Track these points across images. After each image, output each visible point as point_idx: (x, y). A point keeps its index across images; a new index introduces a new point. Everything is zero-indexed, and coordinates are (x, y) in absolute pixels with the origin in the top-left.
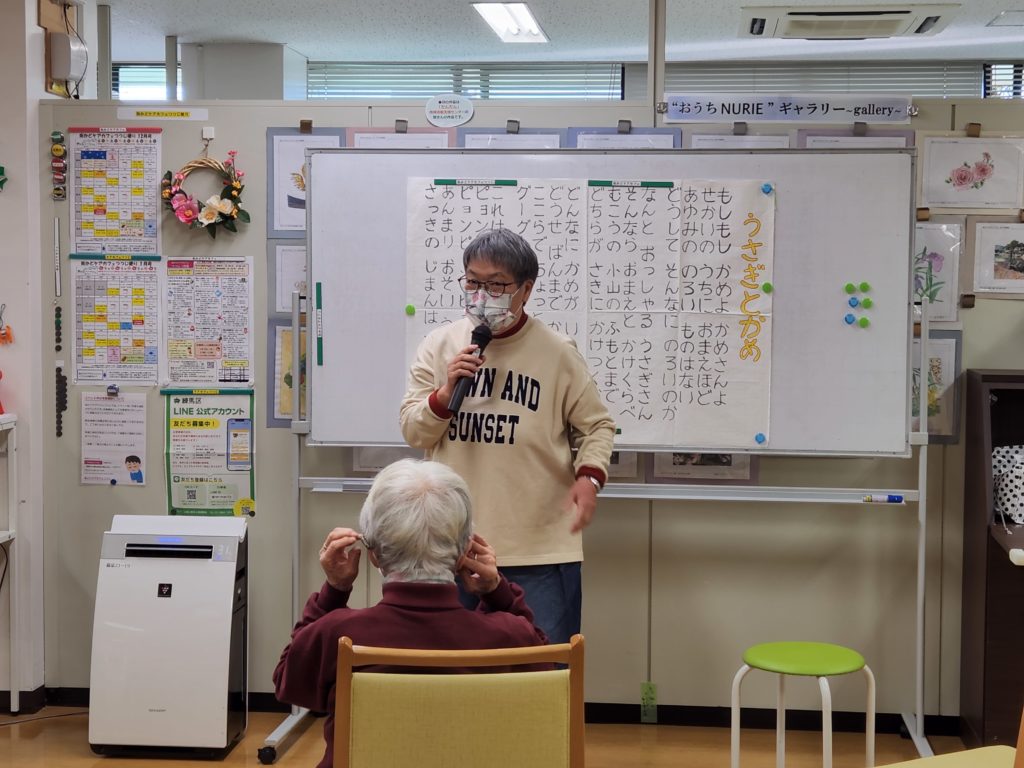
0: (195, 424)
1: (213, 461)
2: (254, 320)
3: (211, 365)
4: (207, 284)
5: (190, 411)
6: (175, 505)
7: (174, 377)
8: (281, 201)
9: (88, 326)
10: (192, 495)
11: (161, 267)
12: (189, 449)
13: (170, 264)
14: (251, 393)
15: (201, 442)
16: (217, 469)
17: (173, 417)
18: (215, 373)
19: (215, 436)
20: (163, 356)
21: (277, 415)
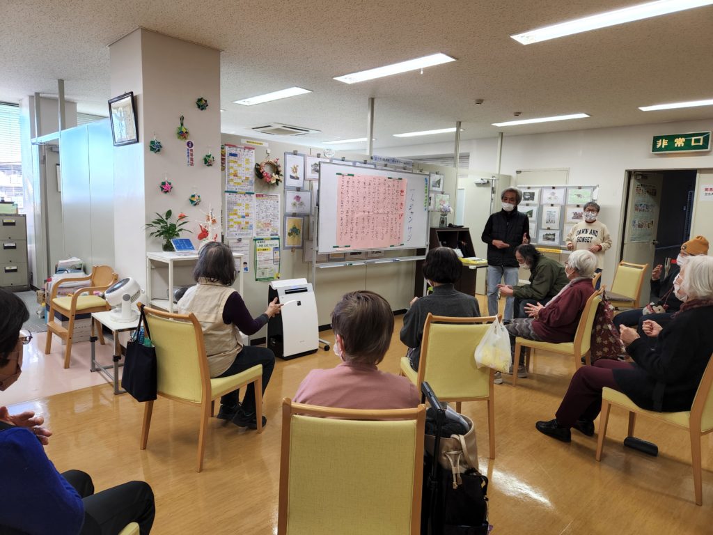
0: (264, 250)
1: (269, 262)
2: (280, 215)
3: (268, 230)
4: (268, 202)
5: (262, 246)
6: (257, 277)
7: (257, 234)
8: (288, 177)
9: (231, 217)
10: (263, 273)
11: (254, 196)
12: (263, 259)
13: (257, 196)
14: (279, 239)
15: (266, 256)
16: (271, 265)
17: (258, 248)
18: (269, 233)
19: (269, 254)
20: (254, 227)
21: (286, 246)
